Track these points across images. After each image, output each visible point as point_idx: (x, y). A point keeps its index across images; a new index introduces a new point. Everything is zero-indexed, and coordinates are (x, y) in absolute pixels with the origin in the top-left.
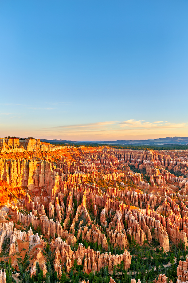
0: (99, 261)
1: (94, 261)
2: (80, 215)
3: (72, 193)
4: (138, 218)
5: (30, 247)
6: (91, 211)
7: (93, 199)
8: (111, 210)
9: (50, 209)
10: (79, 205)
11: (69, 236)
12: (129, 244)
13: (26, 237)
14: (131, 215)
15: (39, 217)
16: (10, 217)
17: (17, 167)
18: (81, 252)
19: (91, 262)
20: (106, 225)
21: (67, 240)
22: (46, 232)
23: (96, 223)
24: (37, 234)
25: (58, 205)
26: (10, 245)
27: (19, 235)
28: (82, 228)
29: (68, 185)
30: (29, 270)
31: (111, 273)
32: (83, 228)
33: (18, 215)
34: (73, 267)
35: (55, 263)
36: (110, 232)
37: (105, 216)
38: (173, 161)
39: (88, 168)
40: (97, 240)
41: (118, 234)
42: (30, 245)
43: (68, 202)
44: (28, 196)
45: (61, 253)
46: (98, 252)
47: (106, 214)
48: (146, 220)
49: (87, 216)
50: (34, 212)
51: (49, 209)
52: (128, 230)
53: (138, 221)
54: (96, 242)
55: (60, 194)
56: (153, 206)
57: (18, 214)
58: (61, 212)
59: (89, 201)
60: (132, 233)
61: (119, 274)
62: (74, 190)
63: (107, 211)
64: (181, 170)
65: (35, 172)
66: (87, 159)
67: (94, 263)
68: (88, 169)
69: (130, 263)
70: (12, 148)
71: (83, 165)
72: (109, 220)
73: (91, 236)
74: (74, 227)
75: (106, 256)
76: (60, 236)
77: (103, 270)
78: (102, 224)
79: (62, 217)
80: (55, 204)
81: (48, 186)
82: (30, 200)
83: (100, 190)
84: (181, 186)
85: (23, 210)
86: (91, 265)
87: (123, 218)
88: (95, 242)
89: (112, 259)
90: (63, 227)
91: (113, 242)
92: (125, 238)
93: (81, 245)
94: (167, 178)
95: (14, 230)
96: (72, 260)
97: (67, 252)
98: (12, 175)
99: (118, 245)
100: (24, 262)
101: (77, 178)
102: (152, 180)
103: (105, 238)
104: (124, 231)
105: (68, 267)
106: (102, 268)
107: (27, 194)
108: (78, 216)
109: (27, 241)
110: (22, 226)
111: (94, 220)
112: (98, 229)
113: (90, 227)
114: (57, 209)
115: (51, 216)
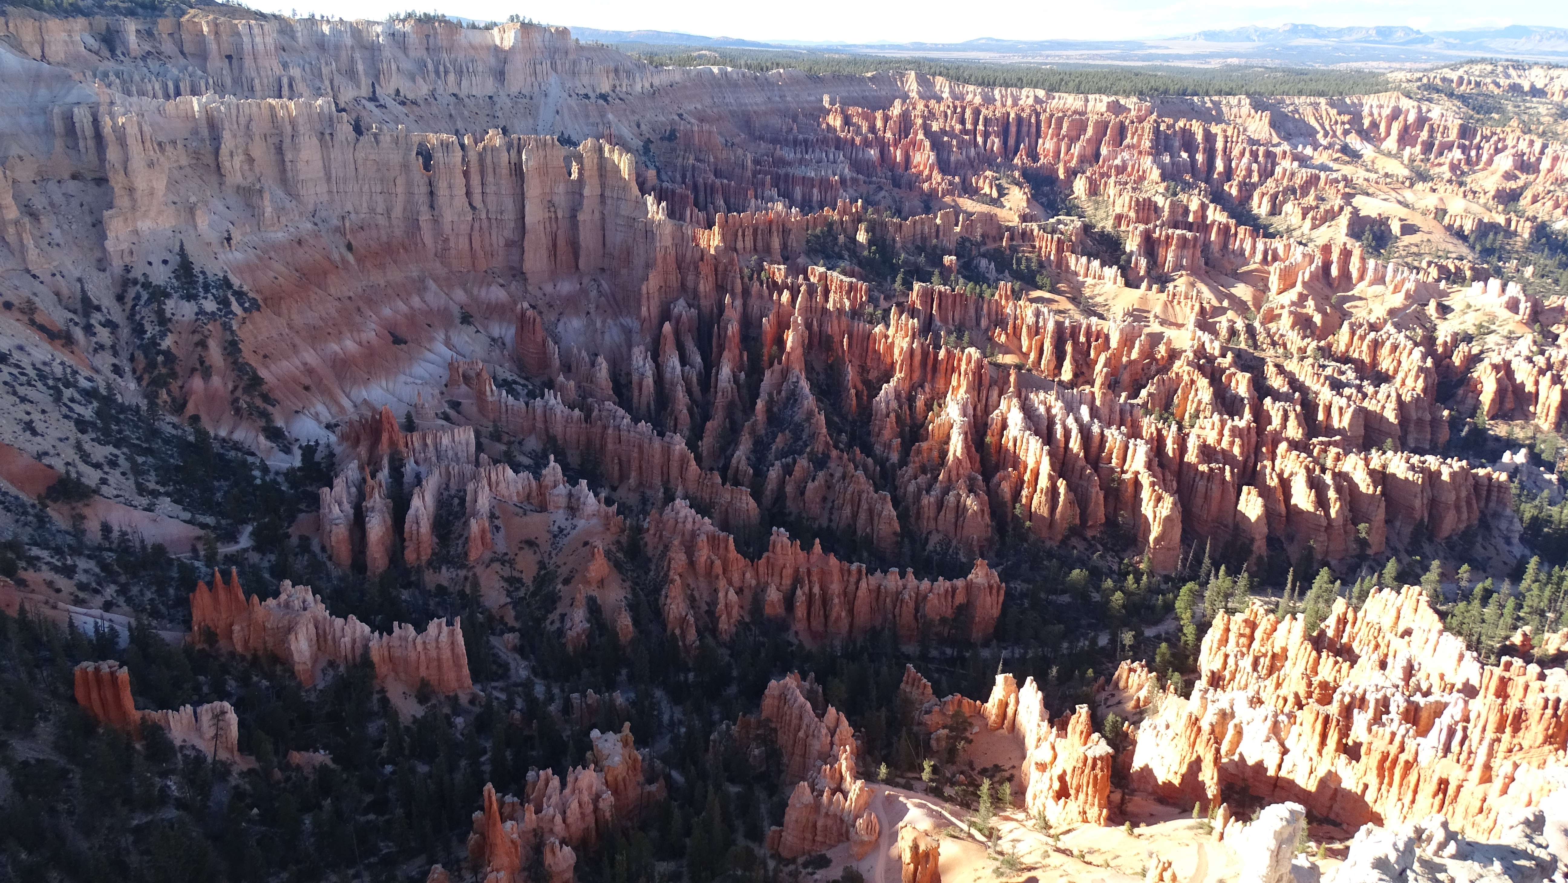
0: (858, 602)
1: (836, 601)
2: (775, 409)
3: (738, 302)
4: (1051, 426)
5: (555, 536)
6: (828, 390)
7: (836, 339)
8: (922, 387)
9: (635, 378)
10: (771, 365)
11: (728, 497)
12: (997, 538)
13: (534, 494)
14: (1016, 419)
15: (588, 412)
16: (455, 405)
17: (466, 174)
18: (781, 562)
19: (825, 600)
20: (895, 457)
21: (716, 513)
22: (623, 476)
23: (850, 446)
24: (584, 483)
25: (672, 362)
26: (466, 524)
27: (503, 485)
28: (783, 466)
29: (720, 269)
30: (557, 625)
31: (911, 649)
32: (788, 465)
33: (490, 399)
34: (747, 620)
35: (669, 601)
36: (912, 488)
37: (892, 415)
39: (817, 183)
40: (855, 515)
41: (951, 498)
42: (556, 529)
43: (721, 349)
44: (530, 313)
45: (692, 563)
46: (855, 566)
47: (899, 404)
48: (1085, 438)
49: (810, 414)
50: (562, 389)
51: (629, 374)
53: (1048, 441)
54: (849, 526)
55: (680, 307)
57: (488, 393)
58: (689, 392)
59: (819, 346)
60: (1016, 494)
61: (944, 653)
62: (746, 292)
63: (903, 395)
65: (556, 199)
66: (812, 137)
67: (836, 609)
68: (815, 191)
69: (996, 612)
70: (433, 75)
71: (791, 171)
72: (911, 433)
73: (824, 499)
74: (748, 459)
75: (892, 580)
76: (685, 497)
77: (874, 634)
78: (878, 449)
79: (691, 415)
80: (656, 353)
81: (624, 271)
82: (540, 335)
83: (876, 293)
85: (510, 379)
86: (826, 617)
87: (979, 426)
88: (842, 524)
89: (917, 594)
90: (699, 459)
91: (926, 525)
92: (982, 511)
93: (780, 536)
94: (1215, 246)
95: (477, 464)
96: (739, 592)
97: (718, 563)
98: (448, 216)
99: (946, 542)
100: (534, 594)
101: (759, 237)
103: (889, 510)
104: (981, 483)
105: (724, 617)
106: (873, 628)
107: (526, 305)
108: (769, 410)
109: (543, 508)
110: (515, 448)
111: (840, 432)
112: (860, 473)
113: (820, 462)
114: (668, 376)
115: (644, 407)
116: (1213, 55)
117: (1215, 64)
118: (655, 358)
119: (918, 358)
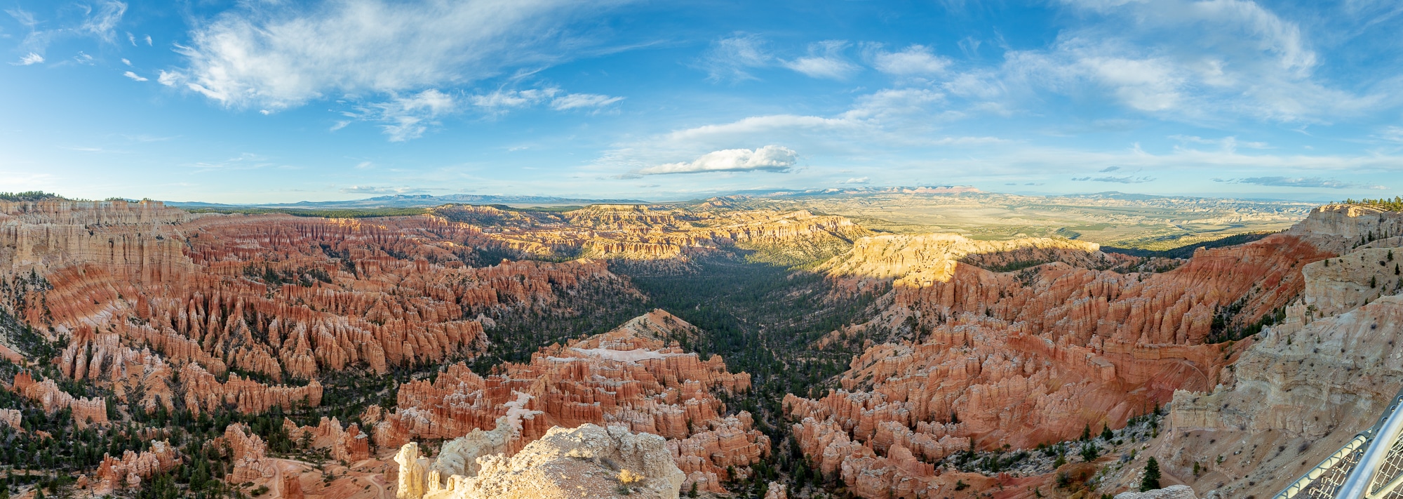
2: (232, 330)
3: (218, 293)
4: (335, 330)
6: (252, 323)
7: (254, 304)
8: (287, 320)
9: (179, 320)
10: (230, 314)
11: (213, 362)
12: (318, 369)
14: (322, 328)
20: (278, 345)
21: (208, 367)
22: (173, 354)
23: (261, 342)
24: (157, 355)
25: (193, 314)
28: (235, 350)
32: (237, 350)
34: (220, 405)
37: (276, 330)
38: (392, 234)
40: (263, 367)
41: (300, 358)
43: (212, 309)
44: (143, 296)
45: (197, 385)
47: (279, 328)
48: (348, 332)
49: (245, 332)
50: (153, 322)
51: (177, 317)
52: (316, 350)
53: (335, 335)
54: (261, 370)
56: (359, 310)
58: (199, 324)
59: (249, 307)
60: (325, 355)
61: (301, 412)
62: (221, 289)
63: (280, 323)
64: (405, 249)
65: (154, 257)
72: (284, 338)
73: (251, 362)
74: (222, 348)
75: (278, 389)
76: (197, 361)
77: (272, 408)
78: (272, 343)
79: (200, 332)
80: (188, 310)
81: (177, 281)
84: (404, 274)
85: (134, 318)
87: (309, 332)
88: (258, 370)
89: (288, 393)
90: (202, 348)
91: (291, 369)
92: (312, 362)
93: (233, 375)
94: (383, 264)
95: (119, 346)
99: (299, 374)
102: (359, 268)
103: (277, 364)
104: (311, 352)
107: (141, 293)
108: (230, 331)
110: (133, 343)
111: (257, 337)
112: (265, 351)
113: (250, 349)
114: (192, 319)
115: (182, 330)
116: (376, 205)
117: (377, 207)
118: (187, 312)
119: (285, 309)
